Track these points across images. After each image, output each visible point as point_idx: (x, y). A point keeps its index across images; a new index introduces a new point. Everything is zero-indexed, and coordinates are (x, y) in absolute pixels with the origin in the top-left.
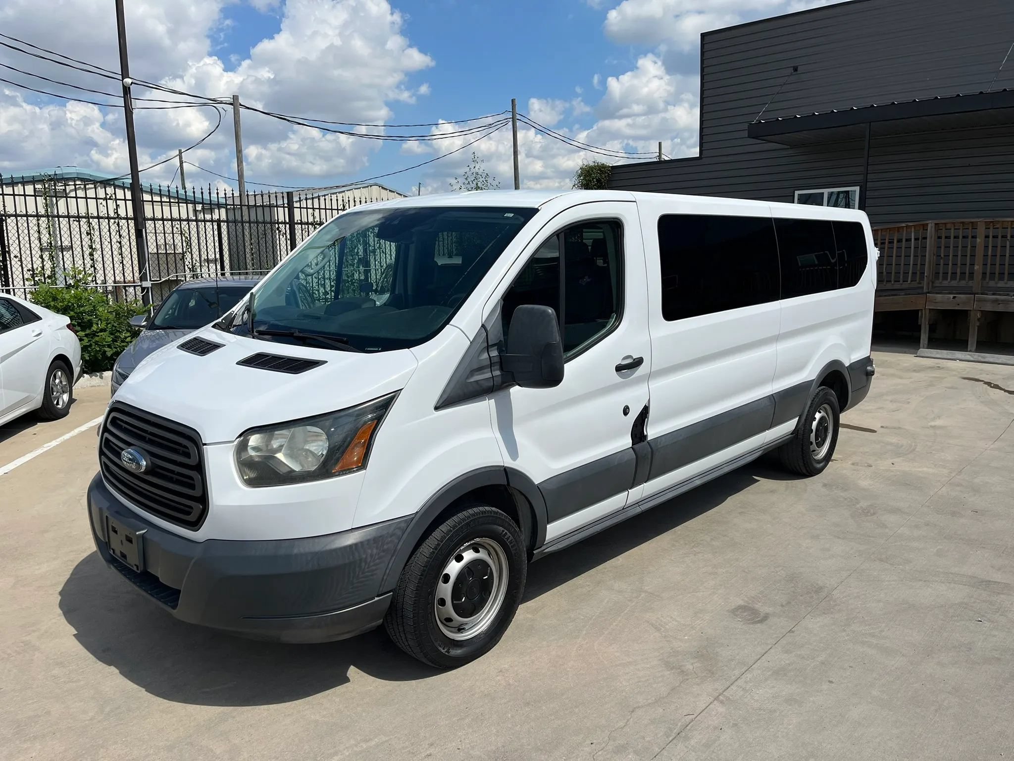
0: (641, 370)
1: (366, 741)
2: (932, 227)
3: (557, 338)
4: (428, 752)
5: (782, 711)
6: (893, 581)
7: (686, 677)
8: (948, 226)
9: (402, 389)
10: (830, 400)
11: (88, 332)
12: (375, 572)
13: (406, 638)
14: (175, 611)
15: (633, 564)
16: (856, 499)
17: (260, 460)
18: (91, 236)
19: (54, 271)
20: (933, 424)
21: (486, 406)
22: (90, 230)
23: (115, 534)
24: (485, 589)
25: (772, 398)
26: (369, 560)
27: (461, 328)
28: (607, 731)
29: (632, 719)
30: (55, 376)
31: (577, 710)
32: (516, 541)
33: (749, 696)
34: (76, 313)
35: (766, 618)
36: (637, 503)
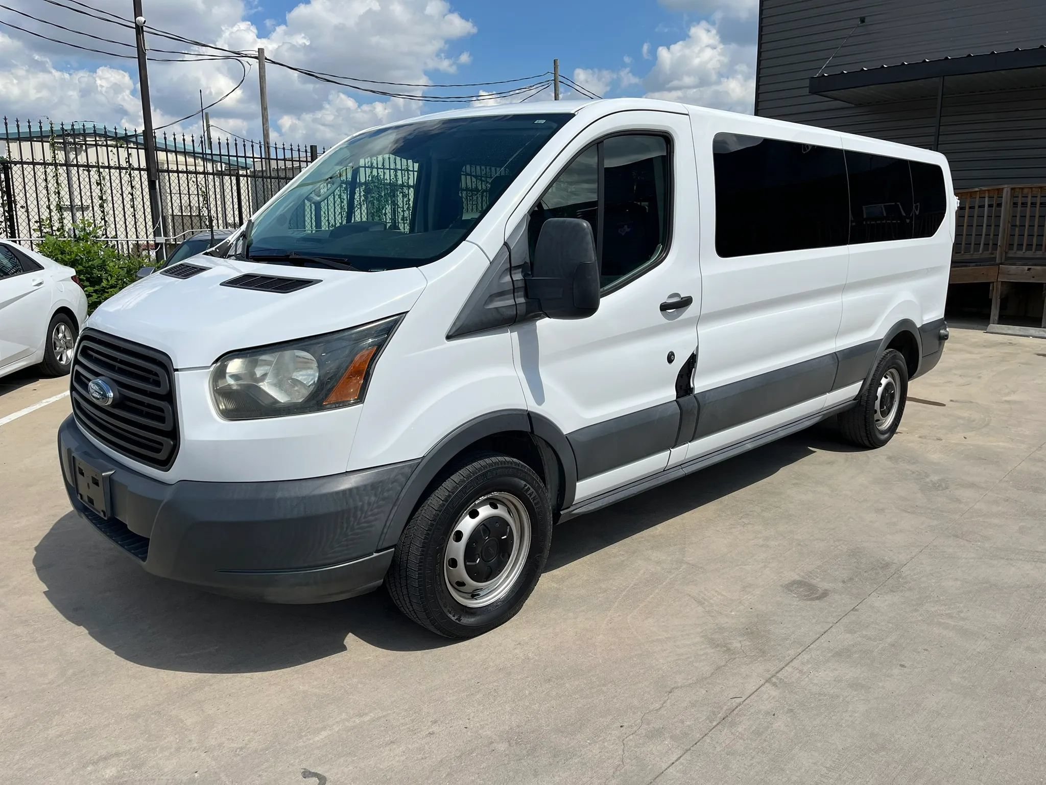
0: (690, 311)
1: (360, 715)
2: (1007, 192)
3: (592, 256)
4: (430, 730)
5: (846, 697)
6: (971, 558)
7: (733, 657)
8: (1026, 191)
9: (408, 312)
10: (897, 364)
11: (97, 287)
12: (373, 523)
13: (410, 601)
14: (145, 563)
15: (673, 534)
16: (926, 473)
17: (239, 388)
18: (101, 186)
19: (62, 222)
20: (1007, 398)
21: (508, 339)
22: (100, 179)
23: (82, 477)
24: (504, 550)
25: (834, 356)
26: (366, 508)
27: (479, 244)
28: (639, 713)
29: (669, 701)
30: (58, 330)
31: (604, 689)
32: (541, 498)
33: (807, 679)
34: (84, 267)
35: (825, 594)
36: (681, 465)
